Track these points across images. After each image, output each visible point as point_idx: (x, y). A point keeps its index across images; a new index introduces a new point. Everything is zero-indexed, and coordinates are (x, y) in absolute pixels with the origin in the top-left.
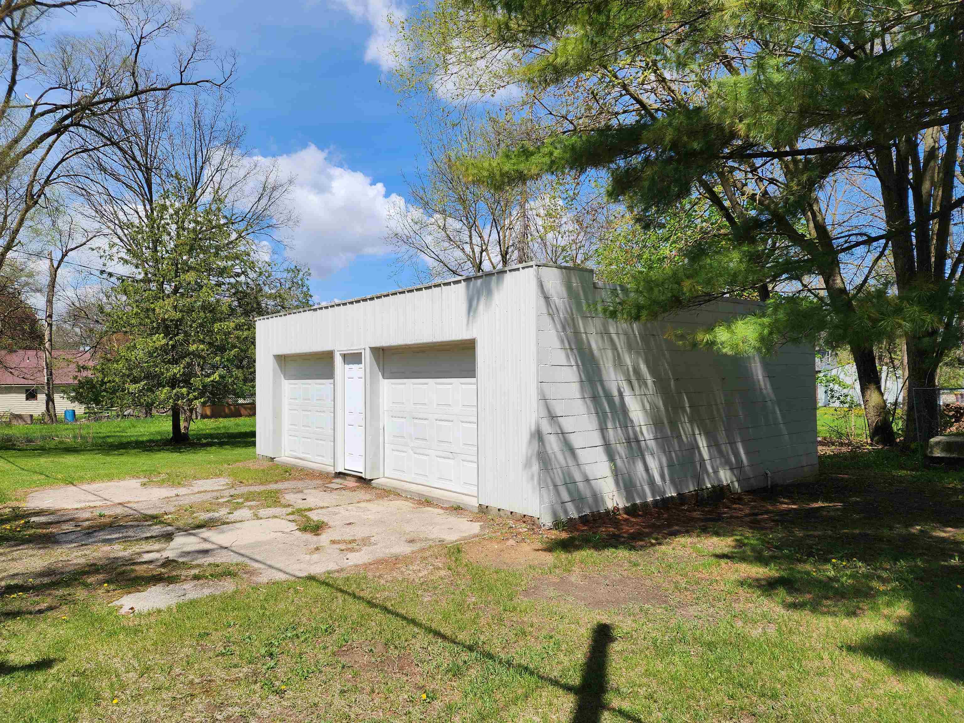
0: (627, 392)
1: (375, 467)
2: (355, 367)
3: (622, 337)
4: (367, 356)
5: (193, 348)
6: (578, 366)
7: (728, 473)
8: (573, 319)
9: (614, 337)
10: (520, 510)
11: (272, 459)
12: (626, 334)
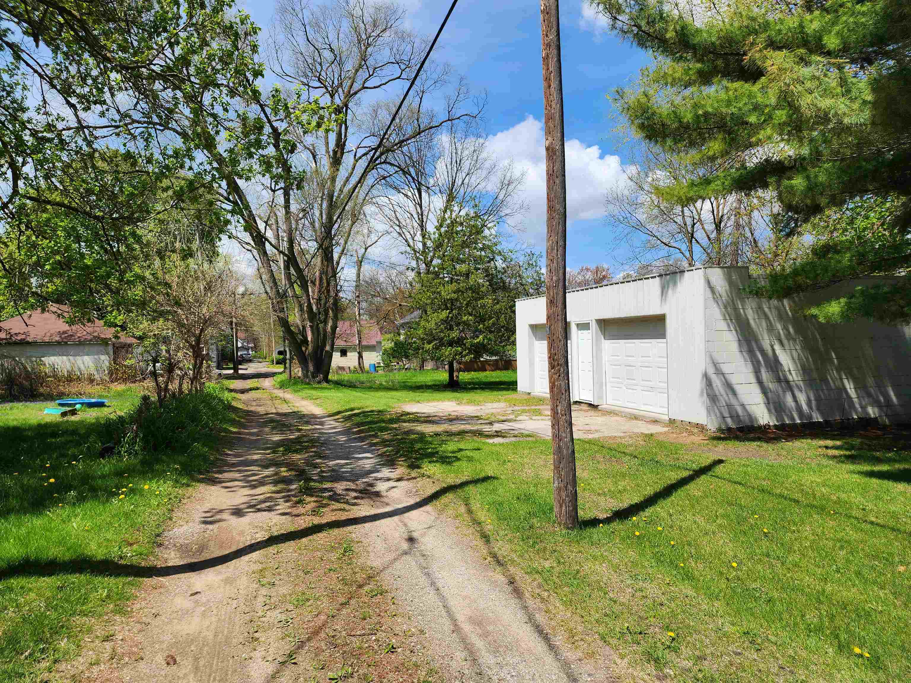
0: (777, 347)
1: (601, 397)
2: (585, 332)
3: (773, 310)
4: (594, 326)
5: (465, 318)
6: (736, 330)
7: (876, 410)
8: (733, 301)
9: (766, 310)
10: (694, 420)
11: (529, 394)
12: (777, 308)
